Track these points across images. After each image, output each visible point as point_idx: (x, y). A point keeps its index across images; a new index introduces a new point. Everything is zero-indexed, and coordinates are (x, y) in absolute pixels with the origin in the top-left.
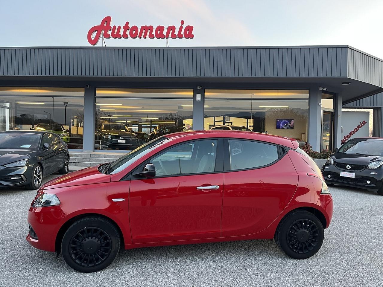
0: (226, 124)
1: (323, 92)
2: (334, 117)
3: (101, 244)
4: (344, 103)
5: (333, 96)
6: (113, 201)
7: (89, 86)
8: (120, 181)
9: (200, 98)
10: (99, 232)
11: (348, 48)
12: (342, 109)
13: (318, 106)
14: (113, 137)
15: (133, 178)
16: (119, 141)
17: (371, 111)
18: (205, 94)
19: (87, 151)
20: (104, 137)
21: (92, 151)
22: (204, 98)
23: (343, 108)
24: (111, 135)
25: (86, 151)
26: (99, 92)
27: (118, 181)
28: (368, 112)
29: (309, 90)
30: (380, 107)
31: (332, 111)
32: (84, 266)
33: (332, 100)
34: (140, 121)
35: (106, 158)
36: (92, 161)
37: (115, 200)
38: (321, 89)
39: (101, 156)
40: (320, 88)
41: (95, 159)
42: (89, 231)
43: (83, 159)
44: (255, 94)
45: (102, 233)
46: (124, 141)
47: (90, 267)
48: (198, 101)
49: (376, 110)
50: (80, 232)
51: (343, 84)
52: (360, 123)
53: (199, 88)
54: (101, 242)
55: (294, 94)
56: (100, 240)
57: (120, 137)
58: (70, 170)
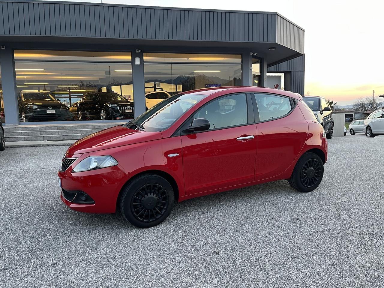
0: (157, 90)
1: (254, 57)
2: (261, 81)
3: (159, 199)
4: (268, 66)
5: (259, 60)
6: (168, 157)
7: (5, 47)
8: (171, 137)
9: (139, 62)
10: (157, 188)
11: (277, 15)
12: (267, 74)
13: (250, 70)
14: (39, 107)
15: (182, 134)
16: (48, 112)
17: (283, 75)
18: (144, 58)
19: (11, 125)
20: (29, 108)
21: (17, 124)
22: (144, 62)
23: (268, 72)
24: (37, 105)
25: (9, 125)
26: (17, 55)
27: (170, 137)
28: (281, 76)
29: (242, 54)
30: (290, 71)
31: (259, 74)
32: (146, 222)
33: (259, 64)
34: (51, 90)
35: (41, 130)
36: (25, 134)
37: (170, 156)
38: (251, 54)
39: (35, 129)
40: (251, 52)
41: (28, 133)
42: (148, 187)
43: (13, 133)
44: (189, 59)
45: (160, 189)
46: (54, 112)
47: (151, 222)
48: (138, 65)
49: (287, 74)
50: (141, 190)
51: (269, 50)
52: (274, 86)
53: (138, 51)
54: (159, 197)
55: (226, 59)
56: (158, 196)
57: (48, 107)
58: (7, 146)
